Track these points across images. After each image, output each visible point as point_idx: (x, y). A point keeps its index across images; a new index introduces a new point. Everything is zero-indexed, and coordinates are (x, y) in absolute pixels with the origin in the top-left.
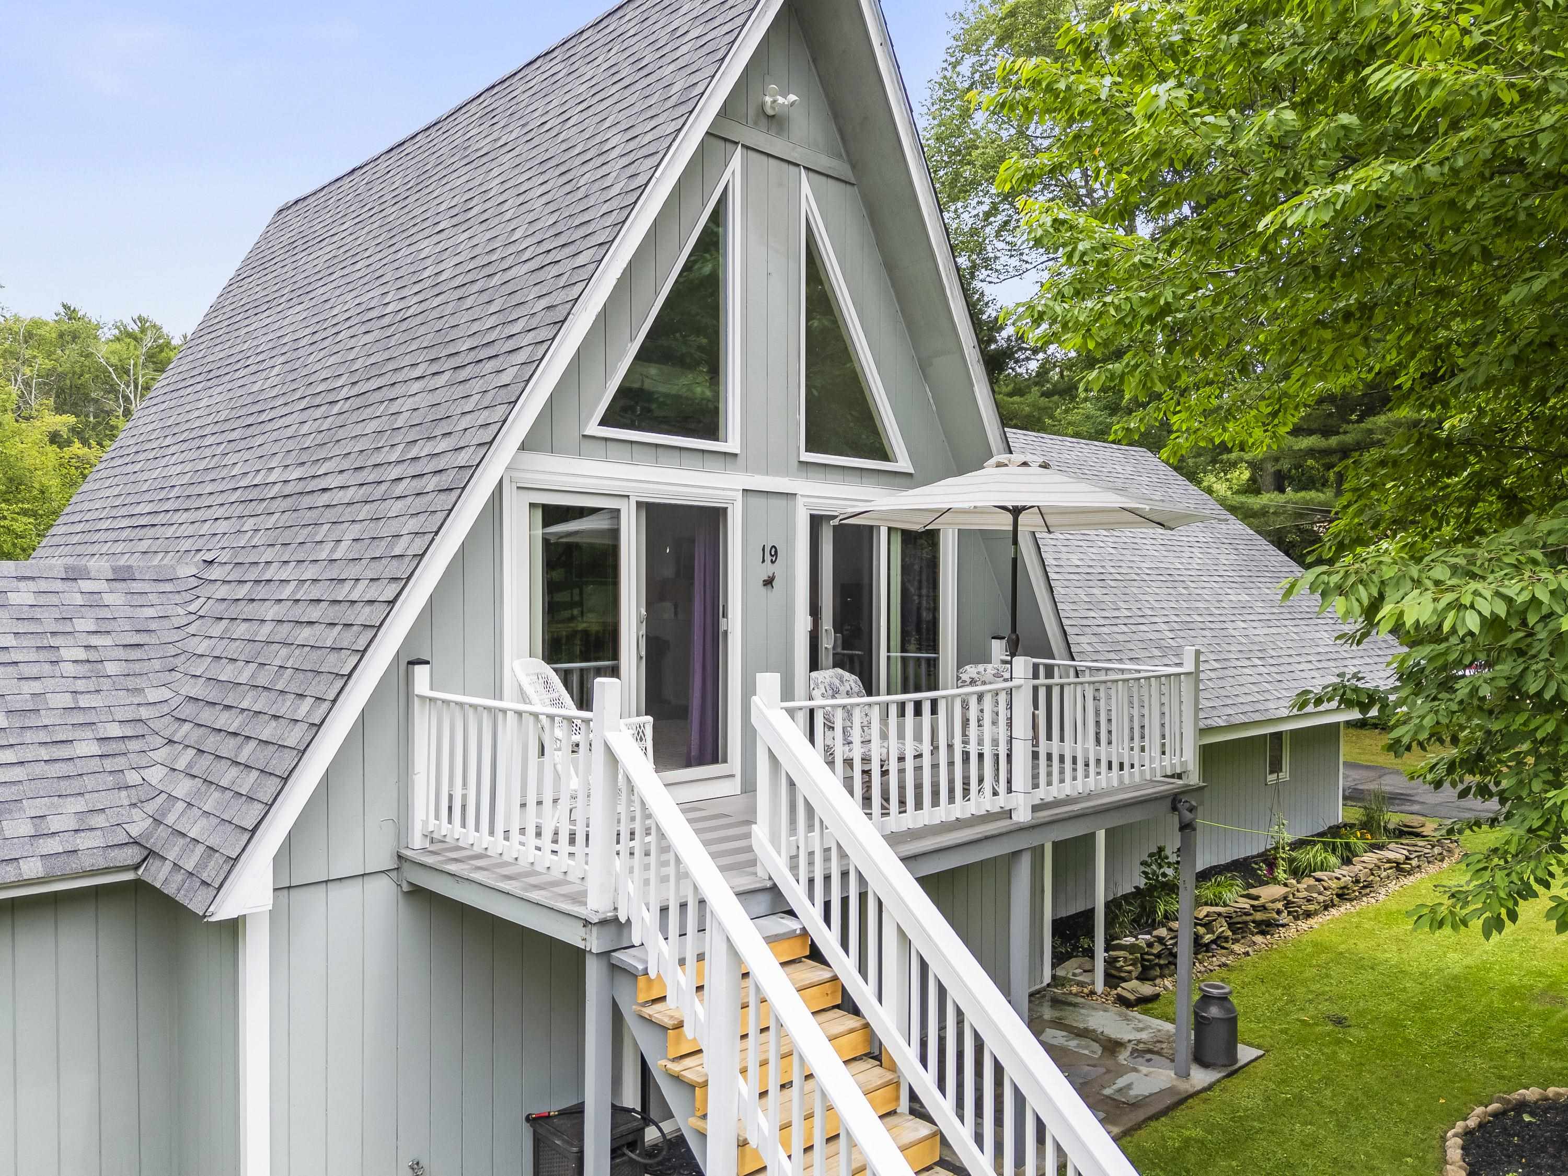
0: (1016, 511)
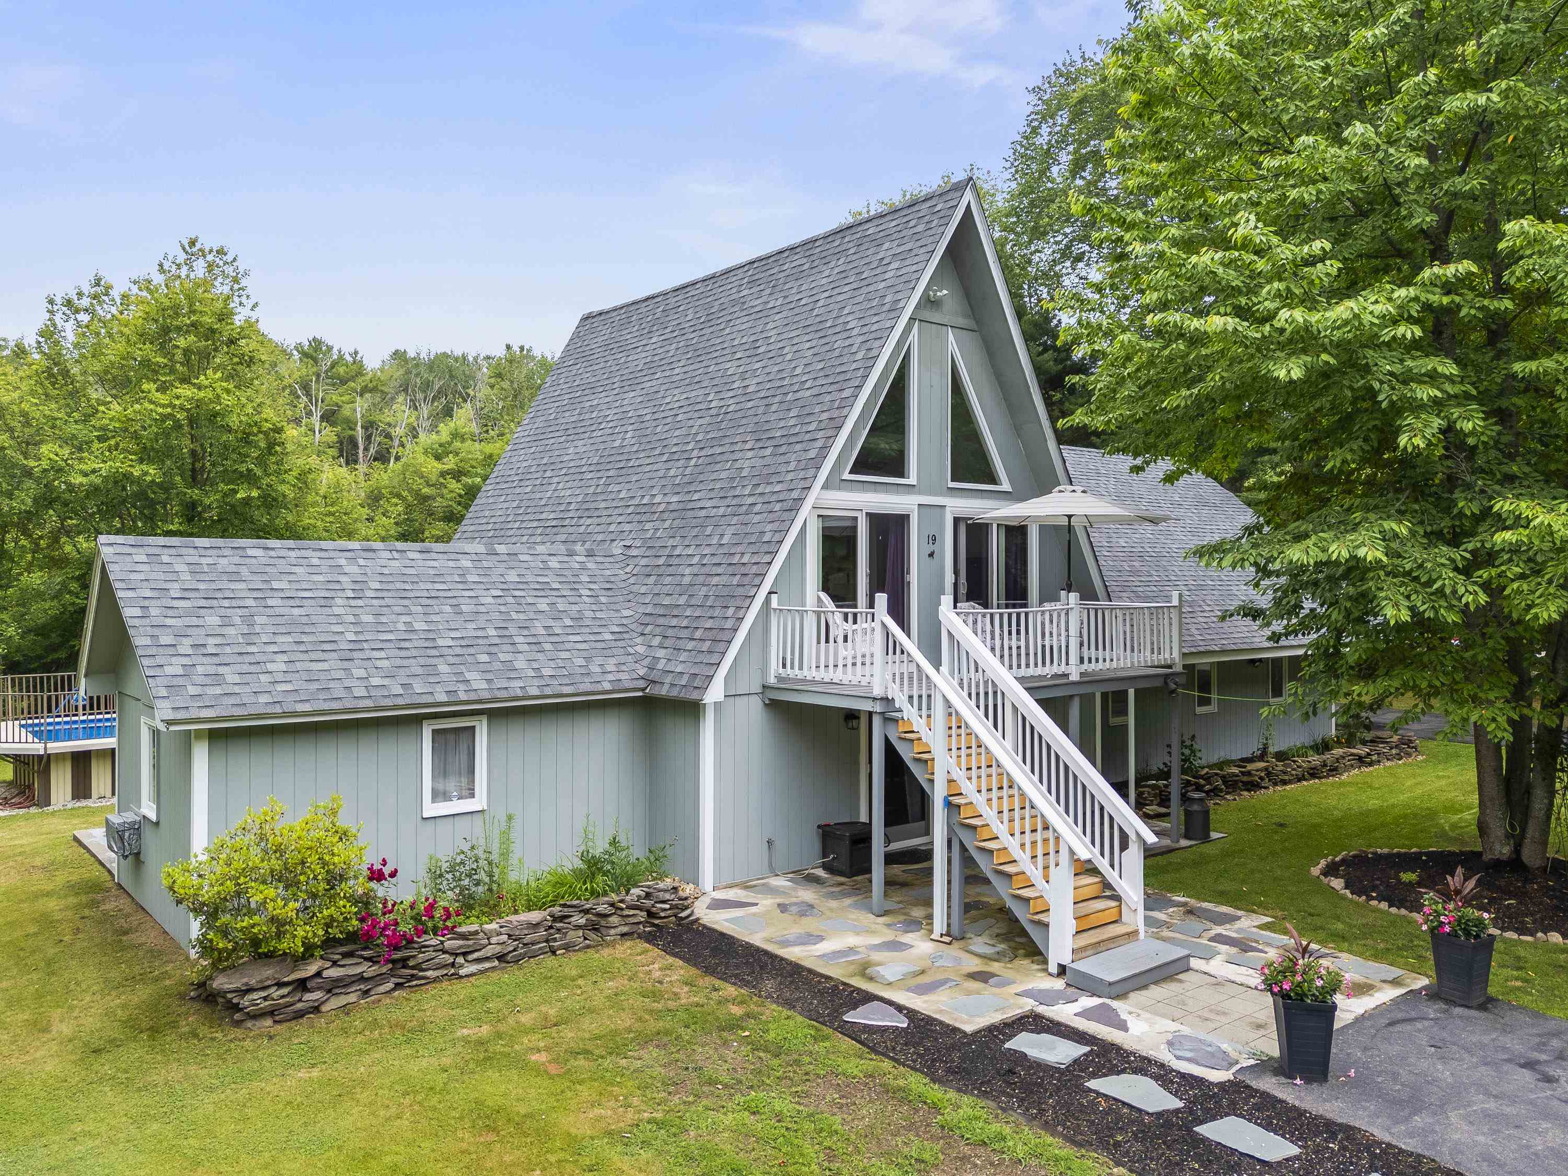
0: (1070, 517)
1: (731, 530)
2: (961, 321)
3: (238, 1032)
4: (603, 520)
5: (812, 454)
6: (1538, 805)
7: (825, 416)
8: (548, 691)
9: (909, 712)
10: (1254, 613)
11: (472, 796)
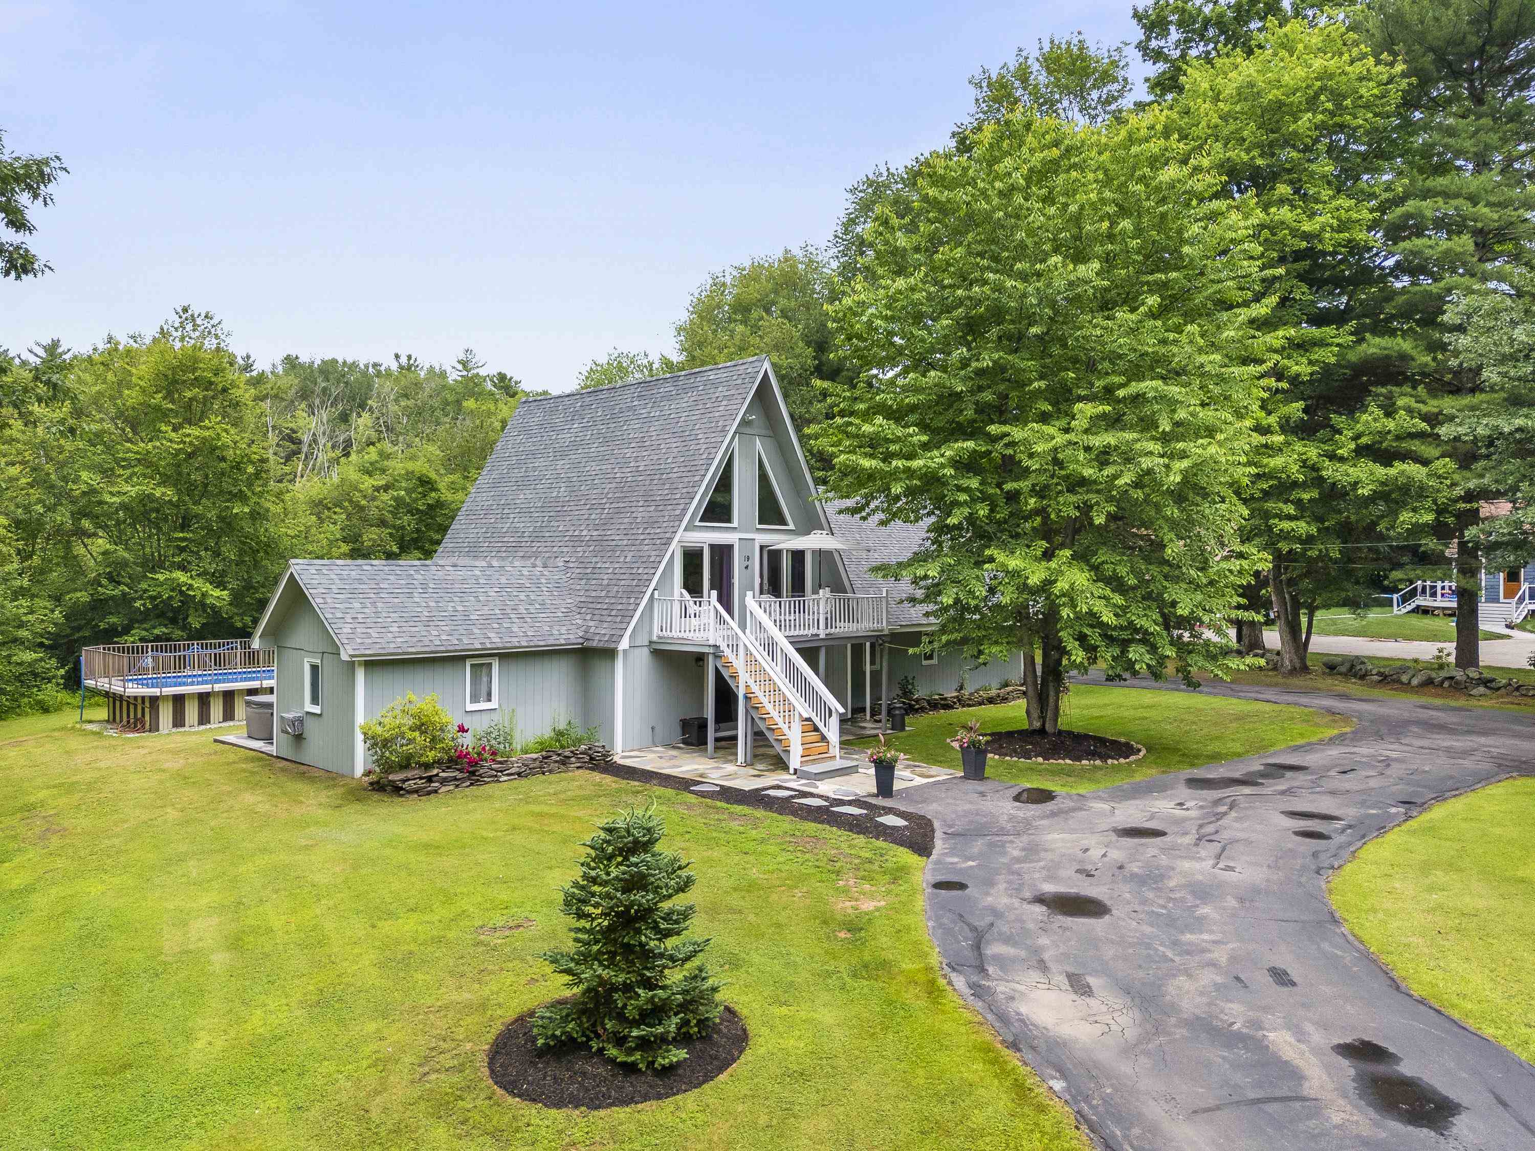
1: (632, 554)
2: (763, 432)
3: (401, 799)
4: (548, 544)
5: (677, 512)
6: (1051, 700)
7: (685, 490)
8: (532, 644)
9: (727, 652)
10: (913, 600)
11: (490, 700)
